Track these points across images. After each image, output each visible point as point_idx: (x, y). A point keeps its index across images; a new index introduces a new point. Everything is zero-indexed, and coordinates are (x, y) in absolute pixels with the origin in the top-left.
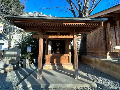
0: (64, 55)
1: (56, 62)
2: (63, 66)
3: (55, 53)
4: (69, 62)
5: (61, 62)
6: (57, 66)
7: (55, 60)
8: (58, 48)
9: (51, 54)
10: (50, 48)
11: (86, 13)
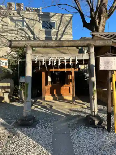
0: (64, 86)
1: (56, 93)
2: (63, 97)
3: (54, 83)
4: (70, 93)
5: (61, 93)
6: (57, 97)
7: (55, 91)
8: (58, 78)
9: (50, 85)
10: (49, 79)
11: (102, 17)
